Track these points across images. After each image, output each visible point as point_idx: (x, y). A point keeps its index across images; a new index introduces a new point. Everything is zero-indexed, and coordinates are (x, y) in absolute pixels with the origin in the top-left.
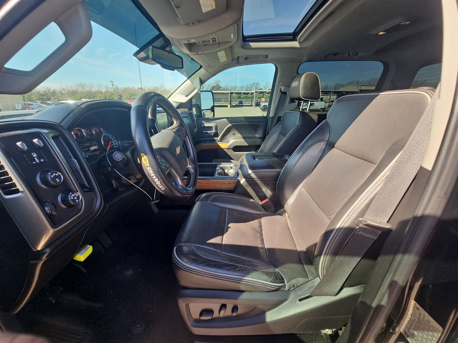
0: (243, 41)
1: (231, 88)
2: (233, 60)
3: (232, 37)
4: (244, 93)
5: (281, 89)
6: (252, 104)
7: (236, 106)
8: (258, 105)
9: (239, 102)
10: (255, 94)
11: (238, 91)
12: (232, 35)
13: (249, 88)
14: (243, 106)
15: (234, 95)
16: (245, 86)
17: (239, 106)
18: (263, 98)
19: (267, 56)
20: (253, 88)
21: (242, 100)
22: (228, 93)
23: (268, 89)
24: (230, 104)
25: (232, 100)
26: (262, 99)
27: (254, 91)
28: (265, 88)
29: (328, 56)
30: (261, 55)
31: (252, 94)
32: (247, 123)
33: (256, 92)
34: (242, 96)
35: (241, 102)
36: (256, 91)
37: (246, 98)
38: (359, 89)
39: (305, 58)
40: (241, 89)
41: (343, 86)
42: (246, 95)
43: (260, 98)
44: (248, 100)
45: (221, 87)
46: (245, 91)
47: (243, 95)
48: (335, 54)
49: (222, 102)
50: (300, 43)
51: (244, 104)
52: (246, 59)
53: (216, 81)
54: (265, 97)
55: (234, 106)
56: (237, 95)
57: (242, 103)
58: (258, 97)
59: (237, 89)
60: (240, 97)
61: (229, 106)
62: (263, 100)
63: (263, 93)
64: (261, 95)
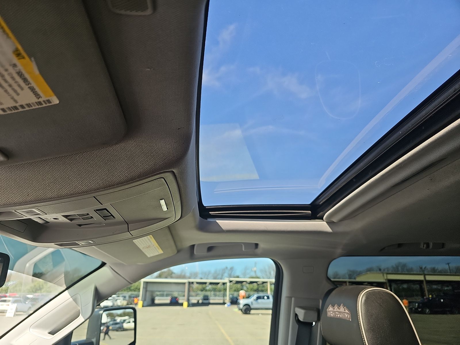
0: (200, 216)
1: (190, 274)
2: (178, 251)
3: (165, 208)
4: (211, 284)
5: (296, 315)
6: (224, 302)
7: (197, 304)
8: (234, 302)
9: (204, 297)
10: (228, 284)
11: (201, 279)
12: (163, 202)
13: (219, 275)
14: (209, 304)
15: (195, 286)
16: (212, 272)
17: (203, 304)
18: (242, 290)
19: (257, 245)
20: (225, 274)
21: (208, 293)
22: (184, 284)
24: (188, 300)
25: (192, 293)
27: (226, 280)
28: (244, 274)
29: (386, 248)
30: (244, 243)
31: (224, 284)
33: (231, 281)
34: (208, 288)
35: (206, 298)
36: (230, 279)
37: (214, 290)
38: (386, 278)
39: (339, 251)
40: (206, 277)
41: (360, 274)
42: (214, 286)
43: (238, 290)
44: (218, 293)
46: (212, 279)
48: (400, 245)
50: (330, 223)
51: (211, 302)
52: (210, 249)
55: (194, 305)
56: (200, 286)
57: (208, 299)
58: (233, 290)
60: (204, 289)
61: (185, 304)
62: (243, 294)
63: (241, 282)
64: (239, 286)
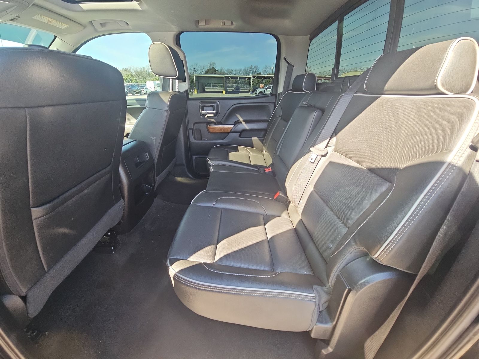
1: (228, 71)
4: (241, 78)
6: (249, 91)
7: (232, 92)
9: (236, 87)
10: (252, 79)
11: (235, 75)
13: (247, 72)
15: (230, 80)
16: (243, 70)
17: (236, 92)
19: (126, 23)
20: (252, 72)
21: (239, 85)
22: (223, 78)
23: (267, 73)
24: (226, 90)
25: (228, 85)
26: (261, 84)
27: (251, 76)
28: (265, 72)
31: (249, 78)
32: (139, 106)
33: (254, 77)
34: (239, 81)
36: (254, 75)
37: (244, 83)
40: (238, 73)
42: (243, 80)
44: (245, 85)
45: (217, 71)
46: (242, 75)
47: (241, 80)
49: (217, 88)
51: (241, 90)
53: (210, 63)
54: (264, 82)
55: (229, 92)
56: (234, 80)
57: (239, 89)
58: (256, 82)
59: (234, 73)
60: (237, 82)
61: (224, 92)
62: (262, 86)
63: (261, 77)
64: (260, 80)
